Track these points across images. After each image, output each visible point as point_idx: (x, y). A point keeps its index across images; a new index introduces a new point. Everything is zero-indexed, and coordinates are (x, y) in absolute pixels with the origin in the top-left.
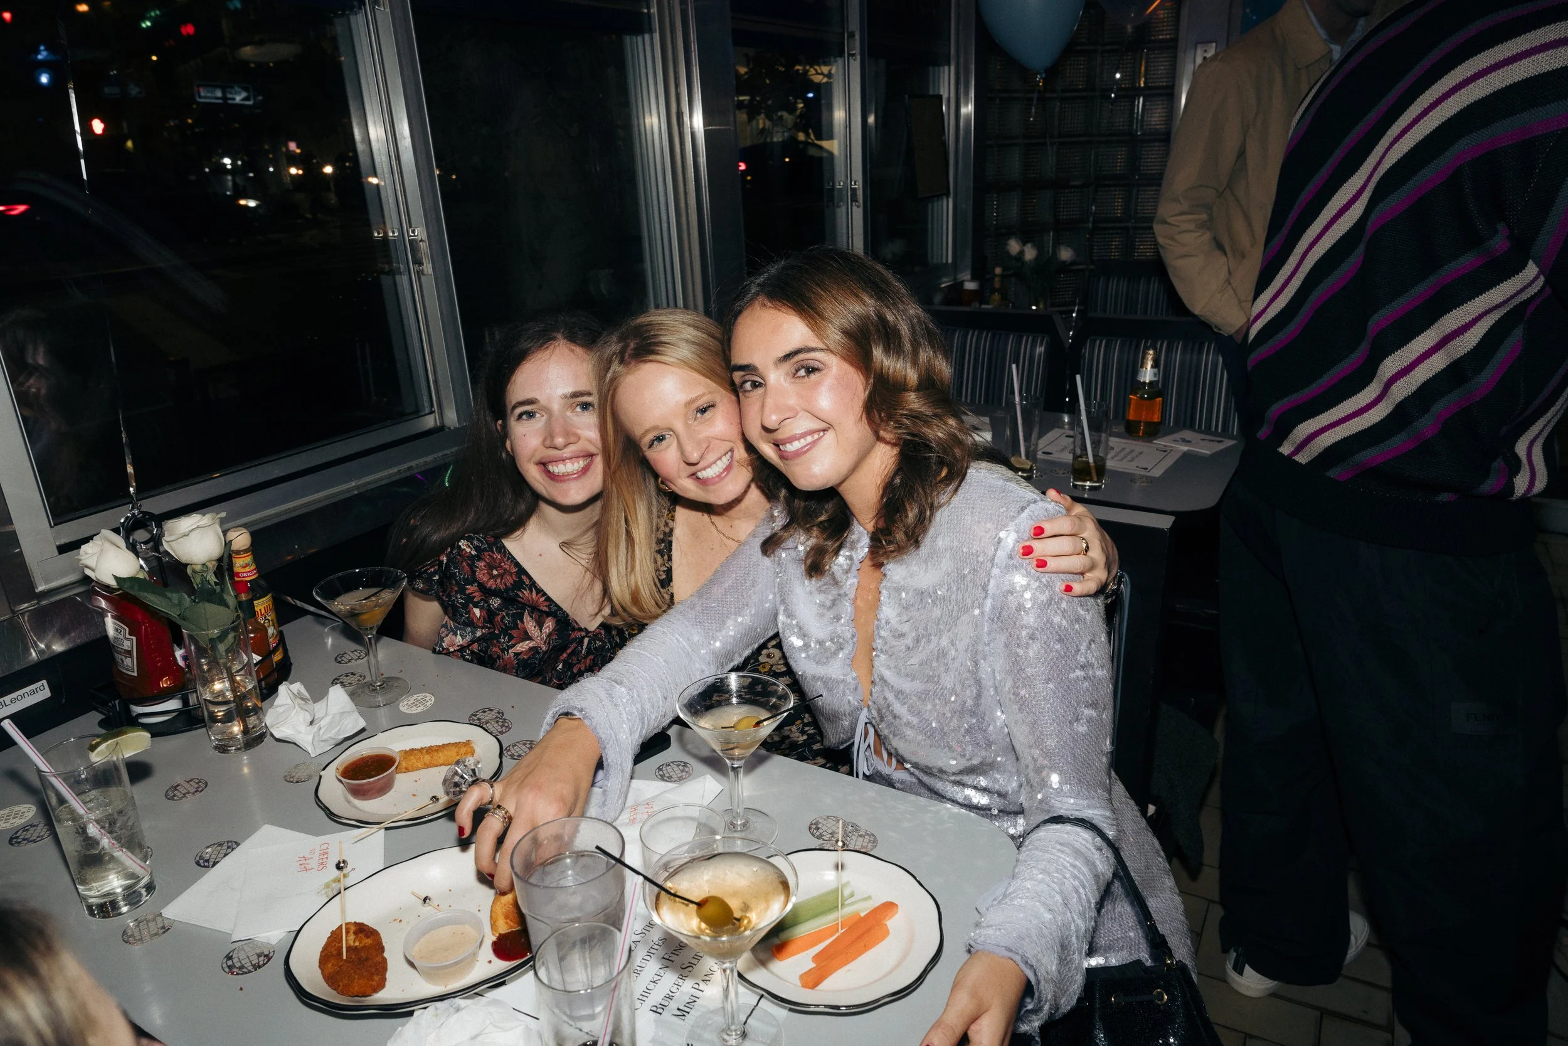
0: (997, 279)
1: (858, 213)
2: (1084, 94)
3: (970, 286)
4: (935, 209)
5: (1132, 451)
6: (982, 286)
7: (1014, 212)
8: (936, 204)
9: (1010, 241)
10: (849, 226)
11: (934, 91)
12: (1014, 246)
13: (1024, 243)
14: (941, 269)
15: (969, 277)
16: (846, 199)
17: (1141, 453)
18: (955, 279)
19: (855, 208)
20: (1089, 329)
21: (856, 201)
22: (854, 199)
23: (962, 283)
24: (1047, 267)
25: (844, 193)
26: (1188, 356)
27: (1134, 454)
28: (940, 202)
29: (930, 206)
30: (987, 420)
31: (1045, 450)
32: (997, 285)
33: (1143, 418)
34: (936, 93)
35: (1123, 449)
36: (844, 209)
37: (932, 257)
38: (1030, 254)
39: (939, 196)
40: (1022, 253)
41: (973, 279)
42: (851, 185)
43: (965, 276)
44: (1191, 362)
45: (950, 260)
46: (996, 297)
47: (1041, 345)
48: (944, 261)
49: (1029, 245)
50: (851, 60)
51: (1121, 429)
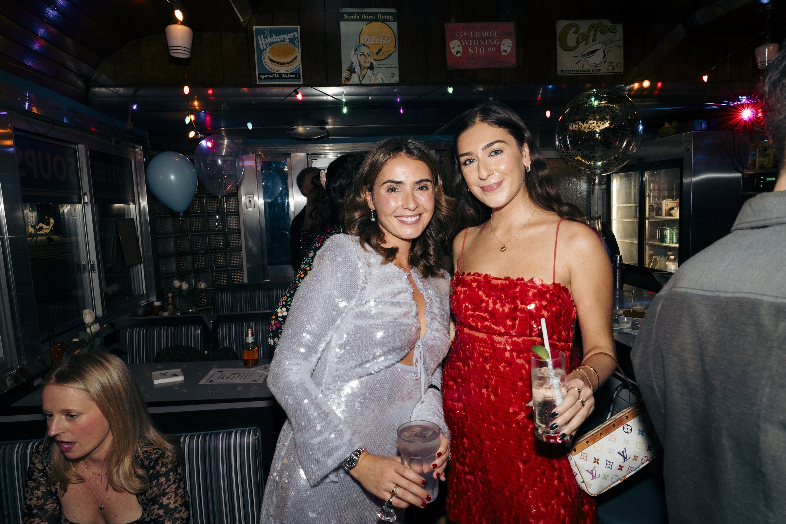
0: (170, 299)
1: (95, 276)
2: (200, 214)
3: (157, 304)
4: (135, 270)
5: (248, 374)
6: (163, 303)
7: (174, 267)
8: (134, 268)
9: (174, 282)
10: (91, 283)
11: (128, 217)
12: (177, 283)
13: (182, 282)
14: (141, 297)
15: (155, 299)
16: (88, 269)
17: (252, 374)
18: (148, 301)
19: (93, 274)
20: (221, 320)
21: (94, 270)
22: (93, 268)
23: (153, 302)
24: (193, 292)
25: (87, 266)
26: (264, 327)
27: (249, 375)
28: (137, 267)
29: (131, 269)
30: (179, 370)
31: (210, 380)
32: (170, 302)
33: (251, 358)
34: (130, 218)
35: (245, 373)
36: (87, 274)
37: (135, 291)
38: (185, 286)
39: (136, 265)
40: (181, 286)
41: (158, 300)
42: (90, 262)
43: (153, 298)
44: (266, 329)
45: (145, 292)
46: (171, 307)
47: (198, 329)
48: (142, 293)
49: (184, 282)
50: (86, 205)
51: (242, 364)
